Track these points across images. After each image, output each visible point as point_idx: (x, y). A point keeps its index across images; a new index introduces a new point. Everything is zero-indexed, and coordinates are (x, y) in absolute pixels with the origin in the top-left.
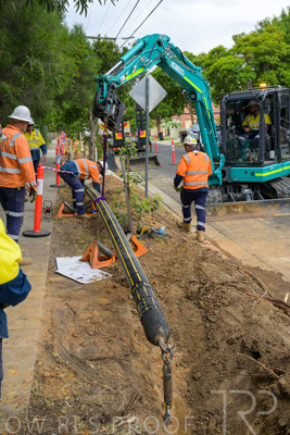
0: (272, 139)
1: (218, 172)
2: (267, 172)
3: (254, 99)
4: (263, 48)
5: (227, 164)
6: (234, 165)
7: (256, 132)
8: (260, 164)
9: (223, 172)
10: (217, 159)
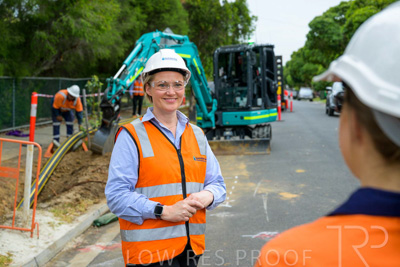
1: (211, 115)
2: (255, 116)
5: (220, 109)
6: (226, 110)
9: (216, 116)
10: (209, 105)
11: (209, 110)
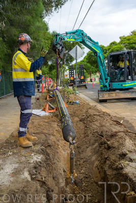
0: (129, 71)
1: (107, 84)
2: (128, 84)
3: (122, 54)
4: (132, 41)
5: (110, 81)
6: (114, 82)
7: (123, 68)
8: (124, 81)
9: (109, 85)
10: (106, 79)
11: (106, 82)
